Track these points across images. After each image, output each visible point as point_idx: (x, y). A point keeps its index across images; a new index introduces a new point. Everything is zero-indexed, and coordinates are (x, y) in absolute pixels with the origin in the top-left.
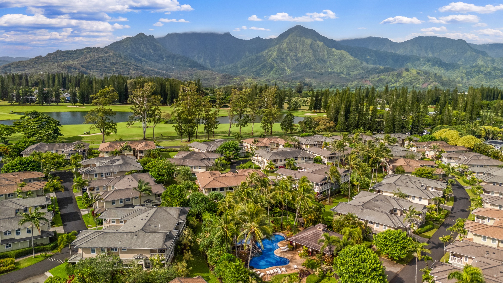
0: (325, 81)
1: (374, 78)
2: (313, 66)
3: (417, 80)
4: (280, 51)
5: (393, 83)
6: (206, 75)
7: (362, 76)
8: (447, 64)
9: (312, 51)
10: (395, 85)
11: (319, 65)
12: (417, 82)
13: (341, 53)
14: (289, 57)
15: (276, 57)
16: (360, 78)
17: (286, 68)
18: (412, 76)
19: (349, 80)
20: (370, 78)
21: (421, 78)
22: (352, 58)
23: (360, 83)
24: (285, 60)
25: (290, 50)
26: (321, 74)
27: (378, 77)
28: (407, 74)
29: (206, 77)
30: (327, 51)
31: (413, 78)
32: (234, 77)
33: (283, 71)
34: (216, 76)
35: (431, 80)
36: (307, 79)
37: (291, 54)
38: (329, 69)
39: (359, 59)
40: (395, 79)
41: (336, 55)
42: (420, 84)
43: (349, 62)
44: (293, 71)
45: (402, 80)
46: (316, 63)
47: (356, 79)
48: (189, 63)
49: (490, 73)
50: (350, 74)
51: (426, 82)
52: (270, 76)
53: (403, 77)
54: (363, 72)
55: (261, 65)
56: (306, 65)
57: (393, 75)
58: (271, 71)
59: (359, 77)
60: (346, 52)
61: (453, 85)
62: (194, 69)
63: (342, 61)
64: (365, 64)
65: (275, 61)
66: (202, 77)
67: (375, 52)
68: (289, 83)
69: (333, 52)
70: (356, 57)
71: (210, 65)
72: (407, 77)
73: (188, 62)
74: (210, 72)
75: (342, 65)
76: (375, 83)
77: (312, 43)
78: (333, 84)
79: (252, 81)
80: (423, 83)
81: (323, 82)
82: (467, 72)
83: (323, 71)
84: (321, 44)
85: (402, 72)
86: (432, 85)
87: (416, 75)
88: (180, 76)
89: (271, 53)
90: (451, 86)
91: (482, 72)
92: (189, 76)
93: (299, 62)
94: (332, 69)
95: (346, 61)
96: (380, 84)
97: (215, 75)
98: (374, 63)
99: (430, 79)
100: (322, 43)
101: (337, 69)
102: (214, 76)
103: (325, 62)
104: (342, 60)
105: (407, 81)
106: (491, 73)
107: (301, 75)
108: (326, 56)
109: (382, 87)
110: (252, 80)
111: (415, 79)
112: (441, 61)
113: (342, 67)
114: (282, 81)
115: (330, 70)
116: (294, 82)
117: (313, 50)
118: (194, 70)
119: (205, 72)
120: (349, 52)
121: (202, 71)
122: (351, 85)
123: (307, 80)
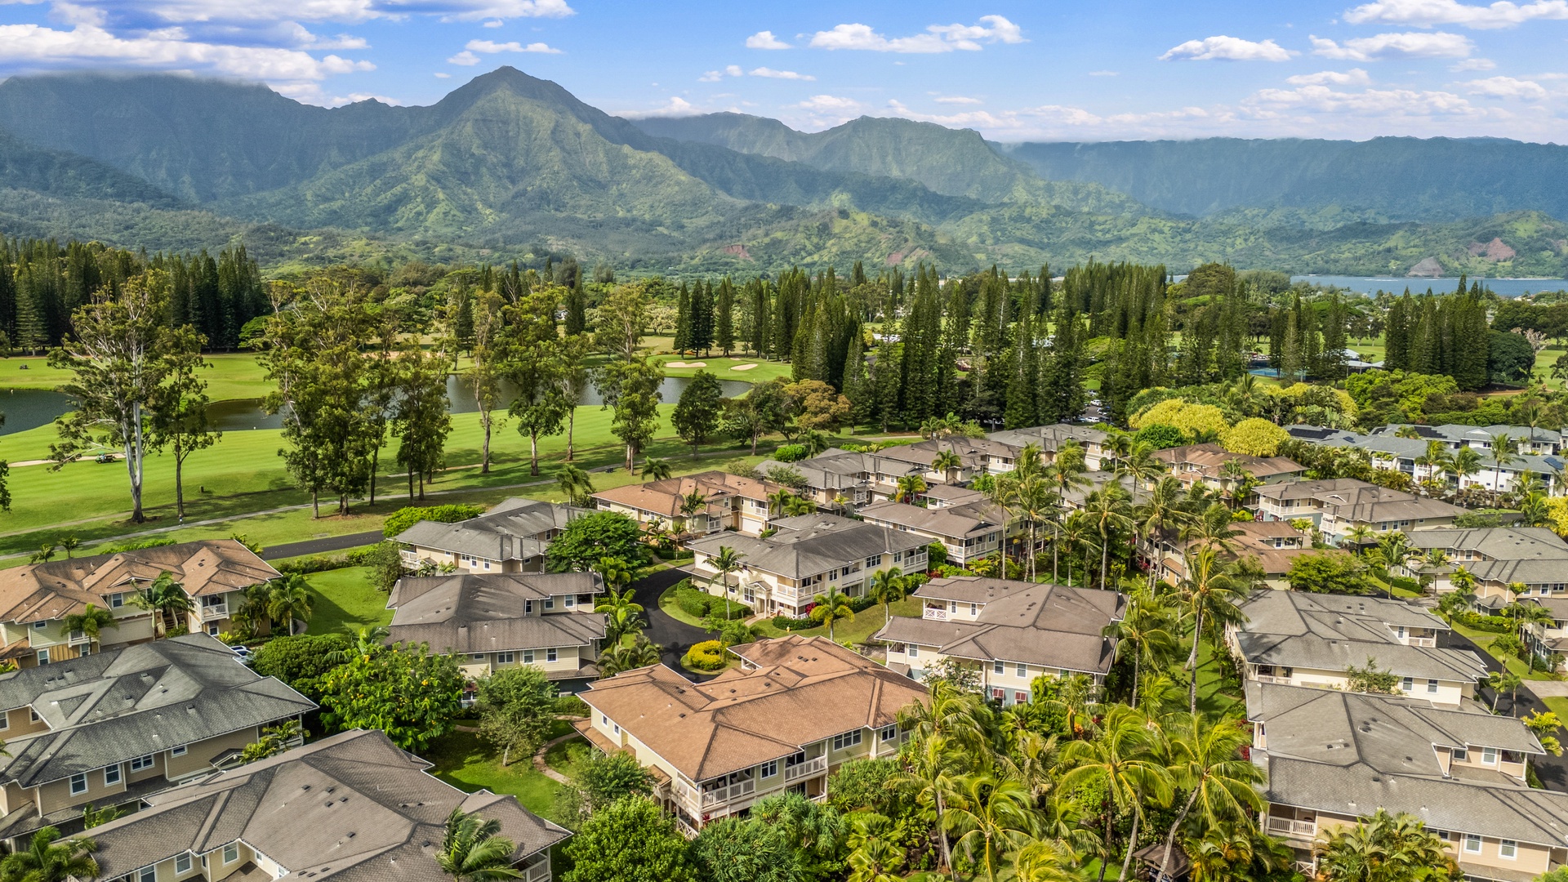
0: (610, 247)
1: (755, 237)
2: (567, 199)
3: (873, 242)
4: (452, 148)
5: (810, 254)
6: (187, 226)
7: (718, 231)
8: (942, 197)
9: (558, 150)
10: (816, 257)
11: (588, 197)
12: (873, 250)
13: (651, 160)
14: (484, 170)
15: (441, 167)
16: (715, 240)
17: (480, 206)
18: (859, 232)
19: (682, 243)
20: (744, 237)
21: (882, 237)
22: (683, 177)
23: (718, 252)
24: (473, 178)
25: (485, 146)
26: (597, 225)
27: (767, 235)
28: (847, 227)
29: (188, 234)
30: (607, 153)
31: (863, 238)
32: (298, 234)
33: (470, 213)
34: (228, 230)
35: (910, 244)
36: (551, 239)
37: (492, 158)
38: (618, 208)
39: (703, 178)
40: (815, 240)
41: (635, 167)
42: (882, 255)
43: (677, 188)
44: (504, 215)
45: (833, 245)
46: (577, 191)
47: (705, 241)
48: (113, 186)
49: (1047, 221)
50: (682, 227)
51: (897, 248)
52: (426, 231)
53: (835, 236)
54: (722, 219)
55: (389, 194)
56: (544, 198)
57: (807, 228)
58: (428, 213)
59: (711, 236)
60: (662, 156)
61: (964, 257)
62: (135, 205)
63: (655, 185)
64: (723, 196)
65: (438, 181)
66: (170, 233)
67: (748, 159)
68: (497, 255)
69: (626, 156)
70: (694, 173)
71: (197, 193)
72: (847, 236)
73: (109, 181)
74: (204, 217)
75: (659, 197)
76: (761, 253)
77: (557, 125)
78: (636, 256)
79: (368, 249)
80: (889, 251)
81: (604, 249)
82: (994, 220)
83: (600, 216)
84: (585, 128)
85: (831, 220)
86: (915, 258)
87: (871, 229)
88: (80, 231)
89: (420, 154)
90: (961, 260)
91: (1029, 220)
92: (117, 232)
93: (520, 186)
94: (628, 211)
95: (669, 185)
96: (774, 257)
97: (223, 226)
98: (749, 195)
99: (906, 240)
100: (588, 127)
101: (642, 210)
102: (222, 232)
103: (603, 186)
104: (654, 181)
105: (848, 246)
106: (1050, 222)
107: (530, 228)
108: (605, 167)
109: (781, 265)
110: (367, 245)
111: (868, 242)
112: (925, 190)
113: (657, 204)
114: (471, 246)
115: (621, 214)
116: (513, 251)
117: (563, 149)
118: (138, 211)
119: (182, 217)
120: (672, 158)
121: (172, 213)
122: (692, 259)
123: (555, 245)
